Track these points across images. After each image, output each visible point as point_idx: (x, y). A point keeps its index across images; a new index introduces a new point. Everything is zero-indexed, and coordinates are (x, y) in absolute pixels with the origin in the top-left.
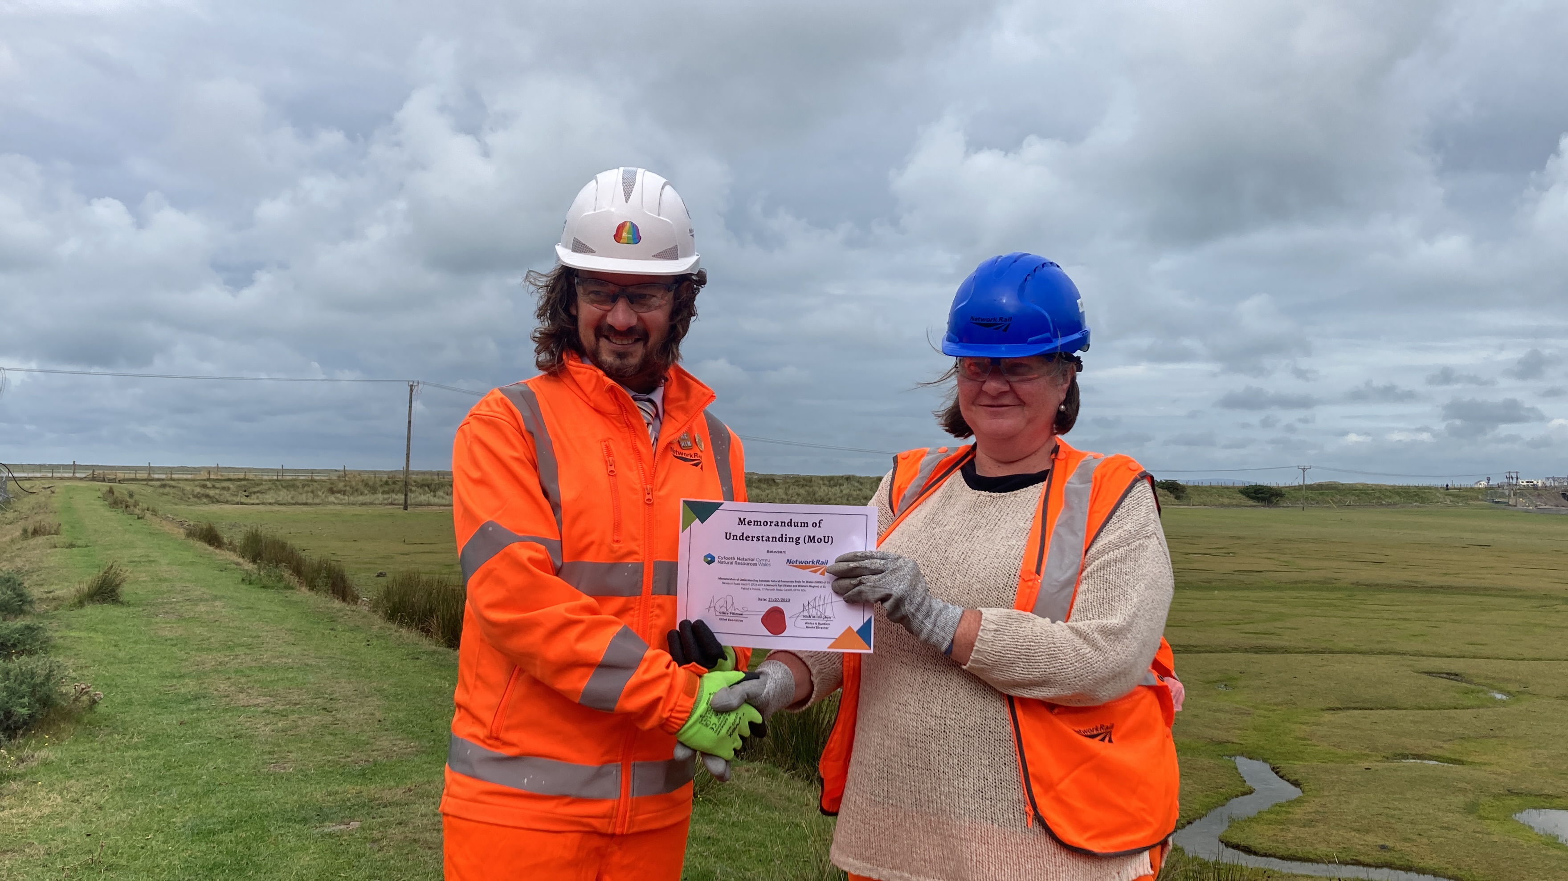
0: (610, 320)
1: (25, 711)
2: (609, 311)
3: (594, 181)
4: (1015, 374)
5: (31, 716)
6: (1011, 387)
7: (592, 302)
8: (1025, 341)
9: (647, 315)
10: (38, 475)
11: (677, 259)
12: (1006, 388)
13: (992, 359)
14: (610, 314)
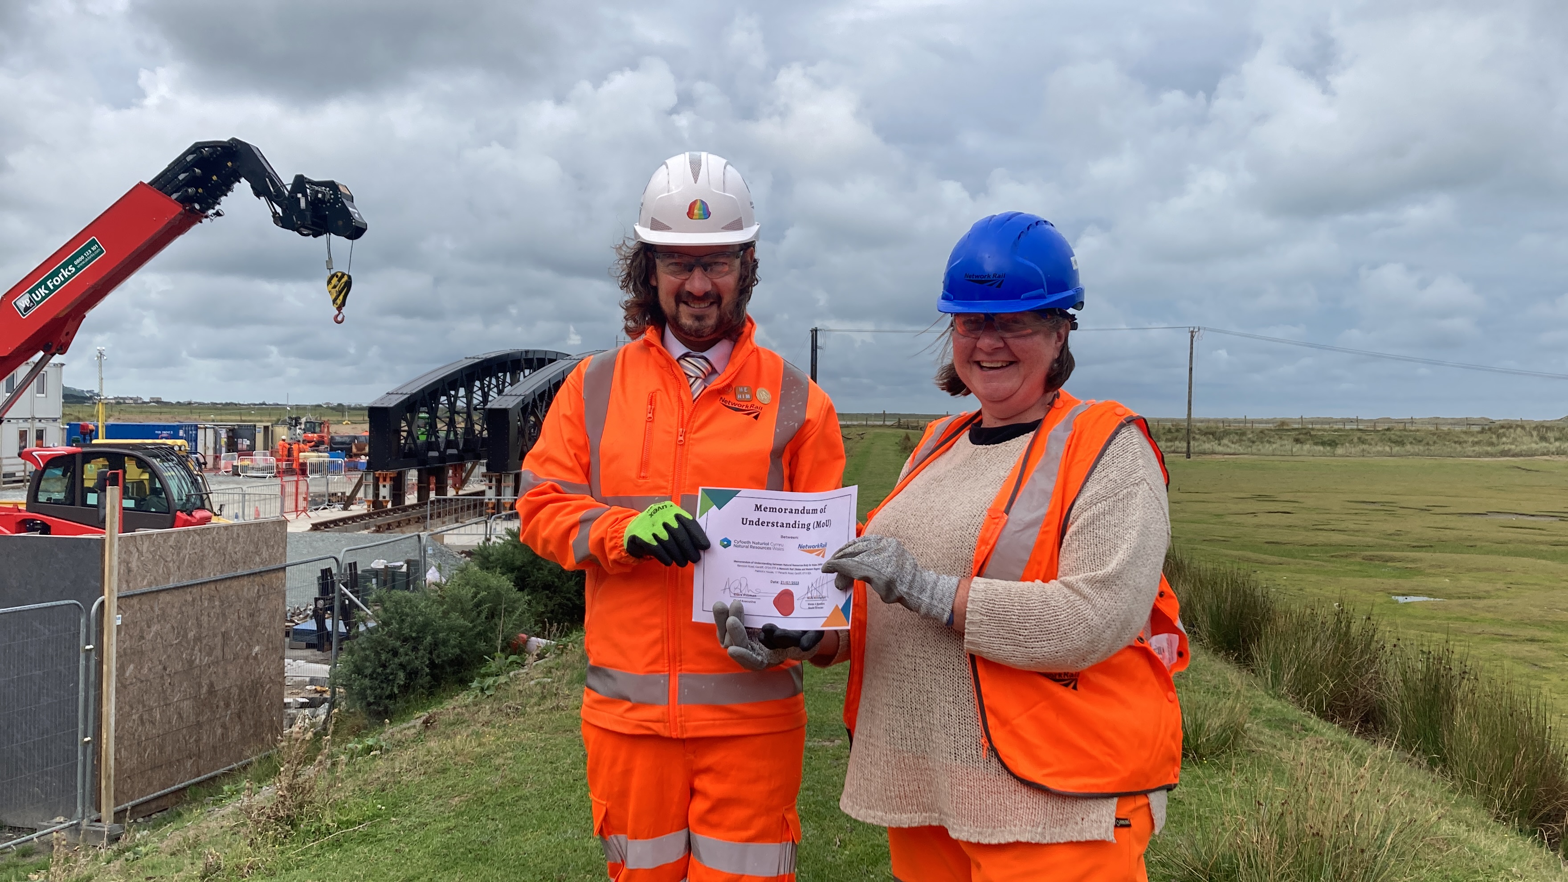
0: (688, 287)
2: (686, 280)
3: (664, 166)
4: (1009, 330)
6: (1005, 343)
7: (673, 273)
8: (1019, 298)
9: (719, 281)
10: (855, 423)
11: (741, 228)
12: (1001, 344)
13: (986, 314)
14: (687, 282)
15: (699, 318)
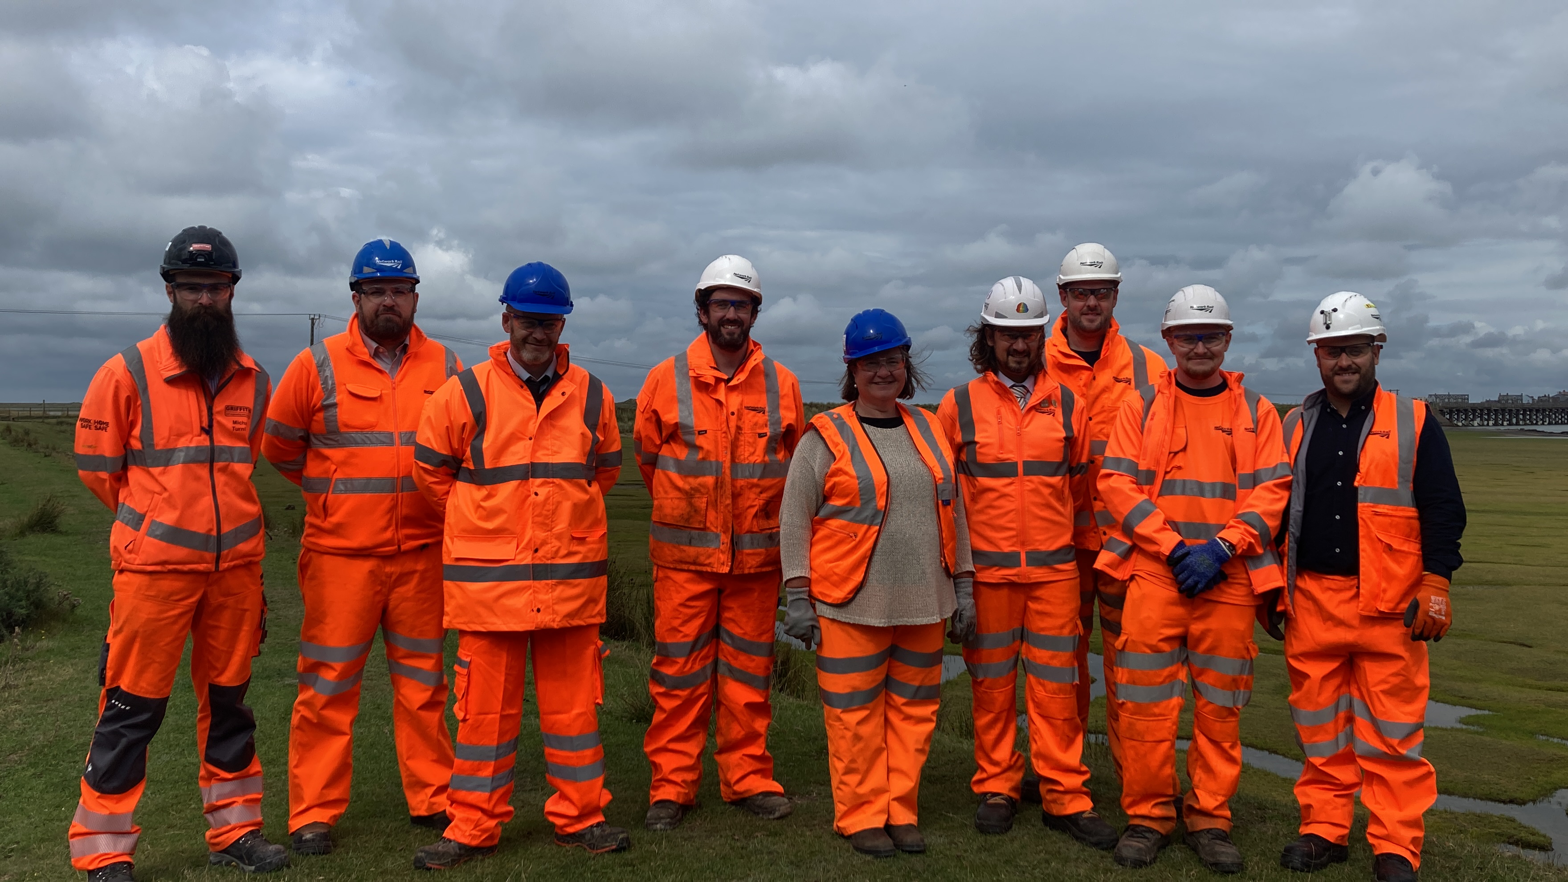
1: (23, 611)
3: (1001, 283)
5: (28, 616)
7: (1004, 340)
9: (1028, 345)
14: (1013, 345)
15: (1019, 363)
